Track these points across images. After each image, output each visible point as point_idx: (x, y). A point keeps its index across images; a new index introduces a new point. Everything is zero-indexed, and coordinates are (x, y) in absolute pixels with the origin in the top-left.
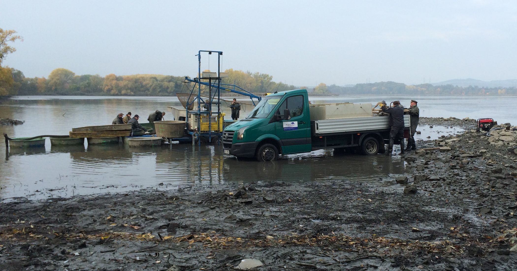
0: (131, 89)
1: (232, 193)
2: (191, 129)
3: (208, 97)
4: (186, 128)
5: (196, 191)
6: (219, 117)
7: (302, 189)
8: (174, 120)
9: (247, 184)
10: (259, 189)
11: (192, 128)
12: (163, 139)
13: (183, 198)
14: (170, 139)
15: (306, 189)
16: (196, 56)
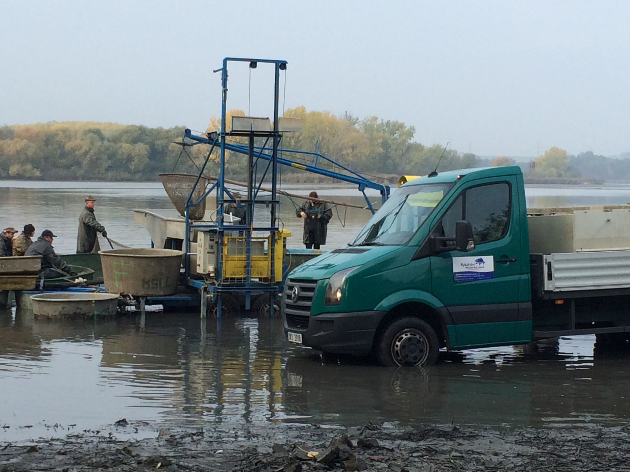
0: (35, 162)
1: (315, 454)
2: (198, 271)
3: (246, 184)
4: (182, 271)
5: (215, 444)
6: (273, 241)
7: (511, 449)
8: (153, 247)
9: (353, 430)
10: (387, 444)
11: (200, 270)
12: (122, 298)
13: (181, 463)
14: (141, 300)
15: (520, 449)
16: (215, 71)
